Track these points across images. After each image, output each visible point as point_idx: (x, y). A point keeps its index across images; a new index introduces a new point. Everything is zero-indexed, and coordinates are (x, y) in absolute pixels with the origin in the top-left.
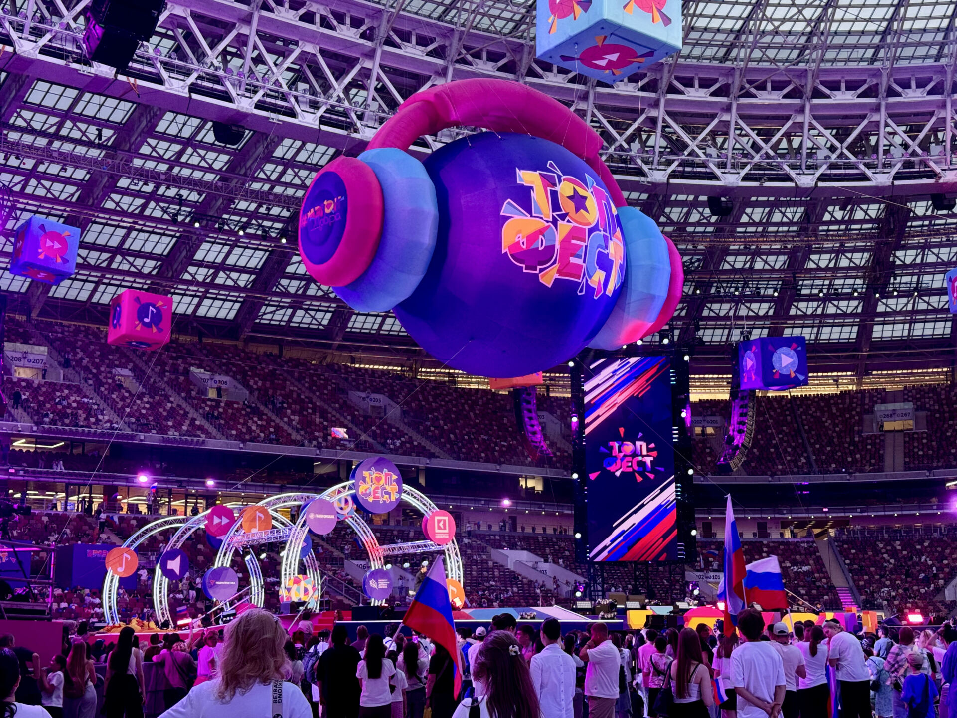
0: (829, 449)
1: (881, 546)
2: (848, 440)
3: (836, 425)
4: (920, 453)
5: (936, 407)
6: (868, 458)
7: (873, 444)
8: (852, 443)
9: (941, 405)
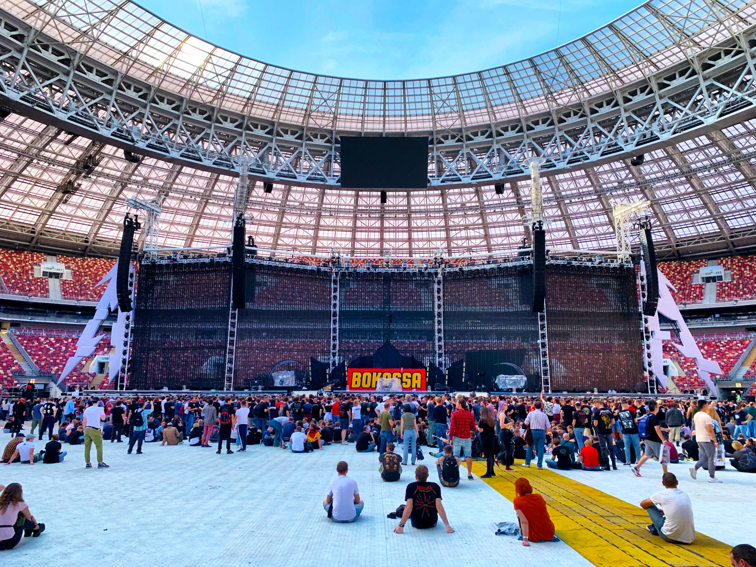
0: (13, 281)
1: (42, 339)
2: (25, 277)
3: (16, 268)
4: (71, 291)
5: (77, 269)
6: (39, 289)
7: (41, 282)
8: (28, 279)
9: (79, 268)
